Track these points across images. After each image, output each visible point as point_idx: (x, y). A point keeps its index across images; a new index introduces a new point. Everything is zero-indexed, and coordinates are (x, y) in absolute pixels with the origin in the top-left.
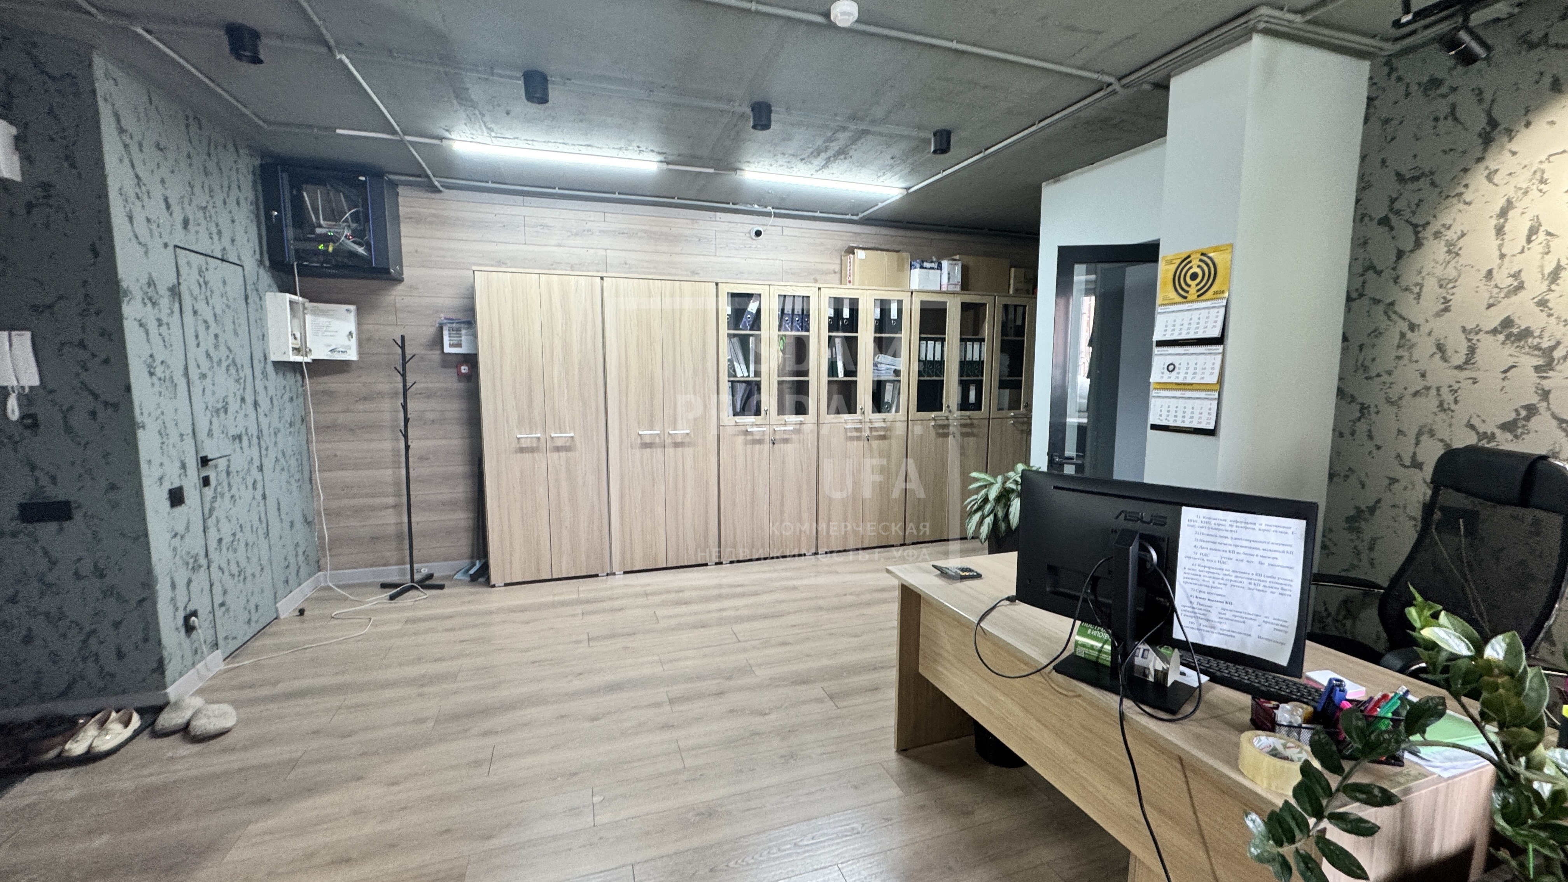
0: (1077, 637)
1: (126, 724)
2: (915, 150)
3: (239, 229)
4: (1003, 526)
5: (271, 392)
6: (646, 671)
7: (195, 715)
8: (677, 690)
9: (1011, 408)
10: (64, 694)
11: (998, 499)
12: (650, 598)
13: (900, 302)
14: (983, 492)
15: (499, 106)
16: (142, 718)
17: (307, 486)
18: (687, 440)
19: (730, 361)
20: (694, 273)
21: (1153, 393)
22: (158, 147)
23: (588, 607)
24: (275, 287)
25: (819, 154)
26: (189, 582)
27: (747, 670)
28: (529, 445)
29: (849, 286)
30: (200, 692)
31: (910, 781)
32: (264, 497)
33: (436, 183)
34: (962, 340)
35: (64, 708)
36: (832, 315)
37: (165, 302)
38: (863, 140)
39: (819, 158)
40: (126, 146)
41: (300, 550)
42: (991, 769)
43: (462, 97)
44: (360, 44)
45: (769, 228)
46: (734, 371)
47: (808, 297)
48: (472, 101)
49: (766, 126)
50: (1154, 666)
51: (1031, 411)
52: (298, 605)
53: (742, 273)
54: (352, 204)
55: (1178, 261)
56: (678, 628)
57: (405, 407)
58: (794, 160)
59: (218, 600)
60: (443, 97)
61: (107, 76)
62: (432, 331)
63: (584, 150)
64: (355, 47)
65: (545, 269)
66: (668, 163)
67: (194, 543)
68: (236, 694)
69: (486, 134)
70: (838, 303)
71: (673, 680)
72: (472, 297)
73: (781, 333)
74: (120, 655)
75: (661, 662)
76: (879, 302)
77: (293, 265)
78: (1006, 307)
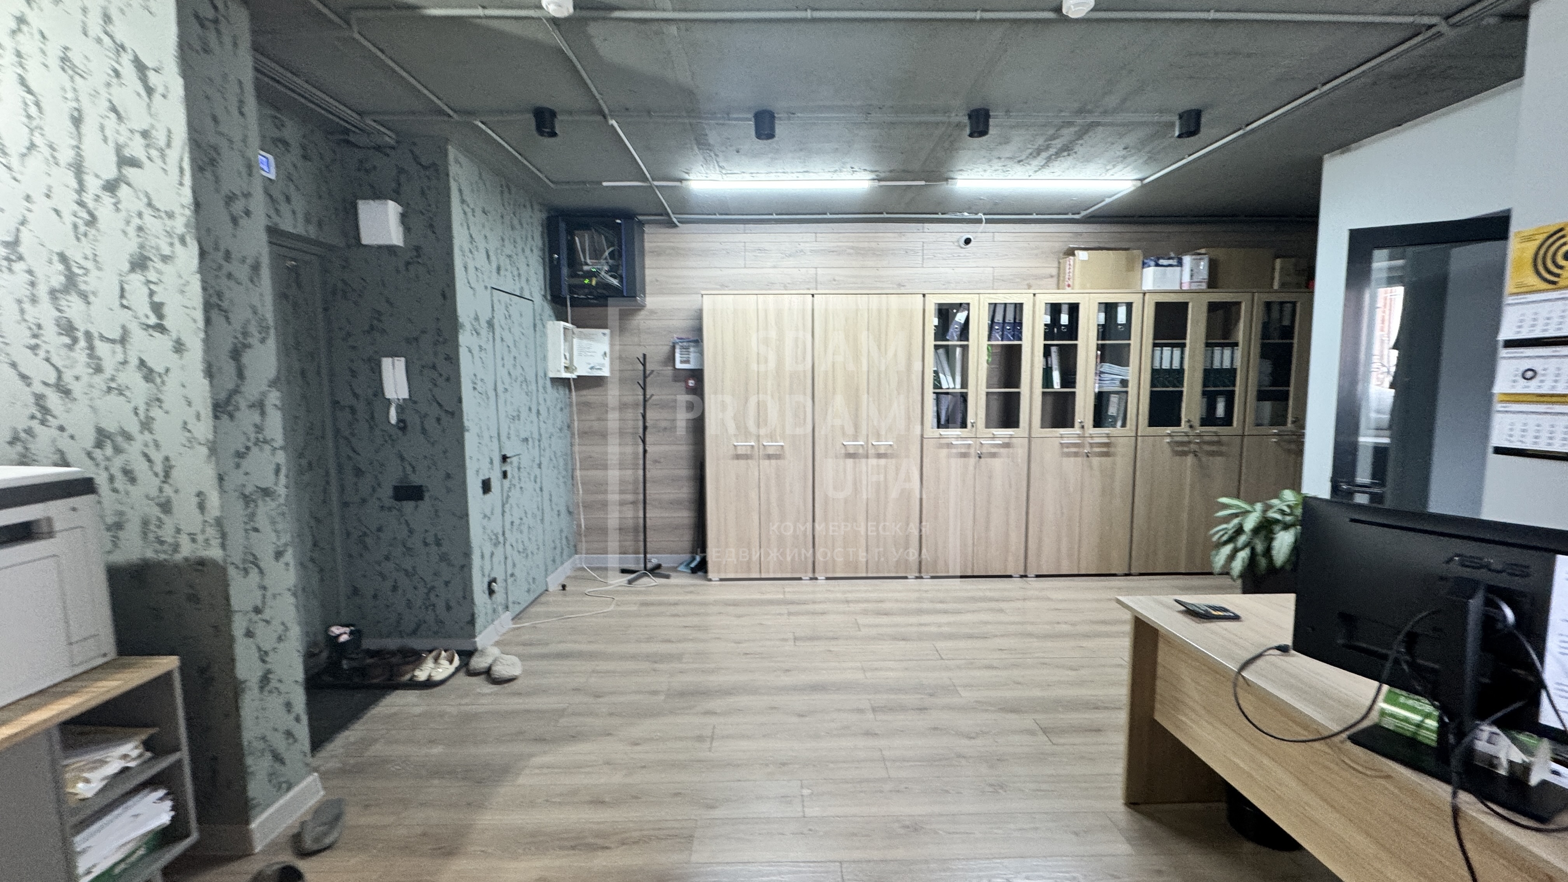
0: (1381, 704)
1: (451, 661)
2: (1152, 137)
3: (532, 272)
4: (1263, 562)
5: (549, 403)
6: (849, 676)
7: (495, 661)
8: (882, 699)
9: (1273, 424)
10: (414, 633)
11: (1256, 531)
12: (851, 605)
13: (1129, 306)
14: (1236, 521)
15: (731, 146)
16: (460, 659)
17: (570, 482)
18: (889, 452)
19: (936, 372)
20: (900, 285)
21: (1498, 407)
22: (484, 212)
23: (793, 608)
24: (553, 318)
25: (1038, 154)
26: (492, 554)
27: (950, 689)
28: (744, 452)
29: (1069, 290)
30: (497, 644)
31: (1140, 839)
32: (541, 490)
33: (675, 220)
34: (1208, 345)
35: (415, 643)
36: (1049, 322)
37: (484, 331)
38: (1090, 134)
39: (1039, 158)
40: (465, 213)
41: (564, 535)
42: (1249, 847)
43: (702, 143)
44: (627, 109)
45: (979, 235)
46: (940, 382)
47: (1021, 305)
48: (709, 145)
49: (983, 133)
50: (1507, 756)
51: (1303, 427)
52: (562, 580)
53: (949, 283)
54: (610, 244)
55: (1542, 237)
56: (880, 638)
57: (644, 417)
58: (1010, 163)
59: (509, 572)
60: (686, 144)
61: (457, 161)
62: (666, 349)
63: (801, 176)
64: (623, 112)
65: (762, 289)
66: (879, 180)
67: (495, 524)
68: (520, 649)
69: (718, 172)
70: (1055, 309)
71: (876, 689)
72: (700, 318)
73: (990, 343)
74: (449, 608)
75: (864, 670)
76: (1103, 306)
77: (566, 298)
78: (1268, 305)
